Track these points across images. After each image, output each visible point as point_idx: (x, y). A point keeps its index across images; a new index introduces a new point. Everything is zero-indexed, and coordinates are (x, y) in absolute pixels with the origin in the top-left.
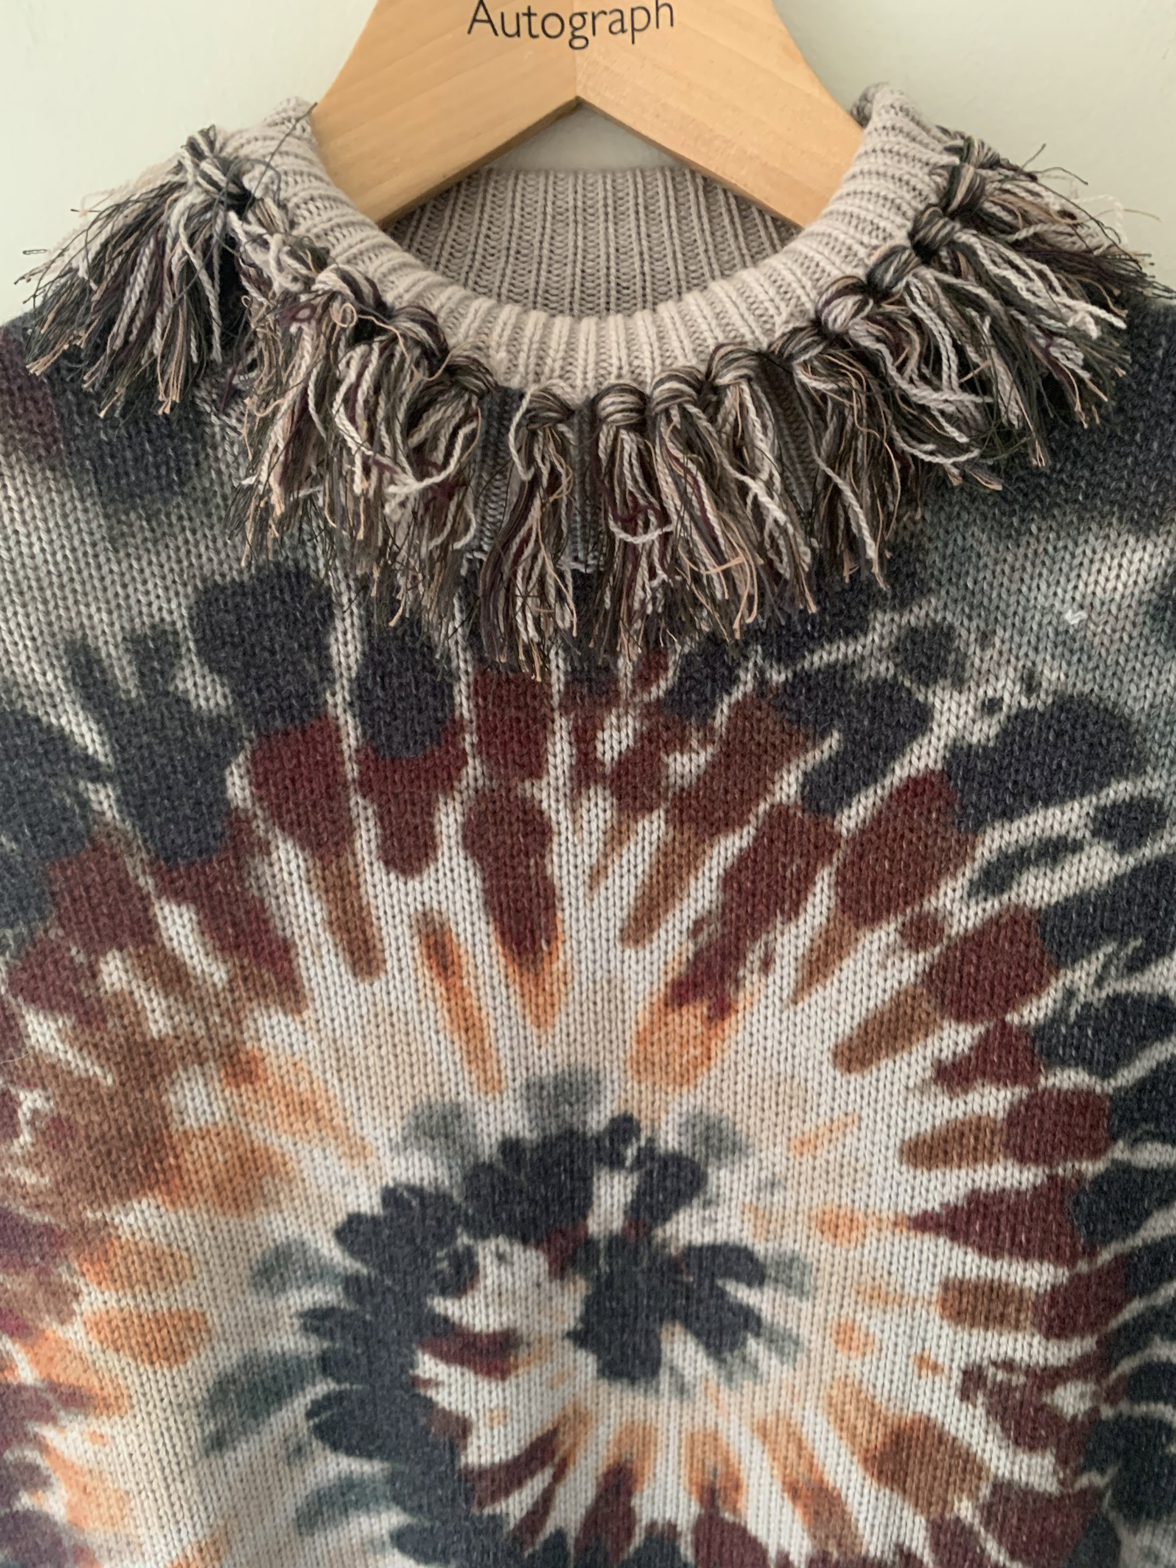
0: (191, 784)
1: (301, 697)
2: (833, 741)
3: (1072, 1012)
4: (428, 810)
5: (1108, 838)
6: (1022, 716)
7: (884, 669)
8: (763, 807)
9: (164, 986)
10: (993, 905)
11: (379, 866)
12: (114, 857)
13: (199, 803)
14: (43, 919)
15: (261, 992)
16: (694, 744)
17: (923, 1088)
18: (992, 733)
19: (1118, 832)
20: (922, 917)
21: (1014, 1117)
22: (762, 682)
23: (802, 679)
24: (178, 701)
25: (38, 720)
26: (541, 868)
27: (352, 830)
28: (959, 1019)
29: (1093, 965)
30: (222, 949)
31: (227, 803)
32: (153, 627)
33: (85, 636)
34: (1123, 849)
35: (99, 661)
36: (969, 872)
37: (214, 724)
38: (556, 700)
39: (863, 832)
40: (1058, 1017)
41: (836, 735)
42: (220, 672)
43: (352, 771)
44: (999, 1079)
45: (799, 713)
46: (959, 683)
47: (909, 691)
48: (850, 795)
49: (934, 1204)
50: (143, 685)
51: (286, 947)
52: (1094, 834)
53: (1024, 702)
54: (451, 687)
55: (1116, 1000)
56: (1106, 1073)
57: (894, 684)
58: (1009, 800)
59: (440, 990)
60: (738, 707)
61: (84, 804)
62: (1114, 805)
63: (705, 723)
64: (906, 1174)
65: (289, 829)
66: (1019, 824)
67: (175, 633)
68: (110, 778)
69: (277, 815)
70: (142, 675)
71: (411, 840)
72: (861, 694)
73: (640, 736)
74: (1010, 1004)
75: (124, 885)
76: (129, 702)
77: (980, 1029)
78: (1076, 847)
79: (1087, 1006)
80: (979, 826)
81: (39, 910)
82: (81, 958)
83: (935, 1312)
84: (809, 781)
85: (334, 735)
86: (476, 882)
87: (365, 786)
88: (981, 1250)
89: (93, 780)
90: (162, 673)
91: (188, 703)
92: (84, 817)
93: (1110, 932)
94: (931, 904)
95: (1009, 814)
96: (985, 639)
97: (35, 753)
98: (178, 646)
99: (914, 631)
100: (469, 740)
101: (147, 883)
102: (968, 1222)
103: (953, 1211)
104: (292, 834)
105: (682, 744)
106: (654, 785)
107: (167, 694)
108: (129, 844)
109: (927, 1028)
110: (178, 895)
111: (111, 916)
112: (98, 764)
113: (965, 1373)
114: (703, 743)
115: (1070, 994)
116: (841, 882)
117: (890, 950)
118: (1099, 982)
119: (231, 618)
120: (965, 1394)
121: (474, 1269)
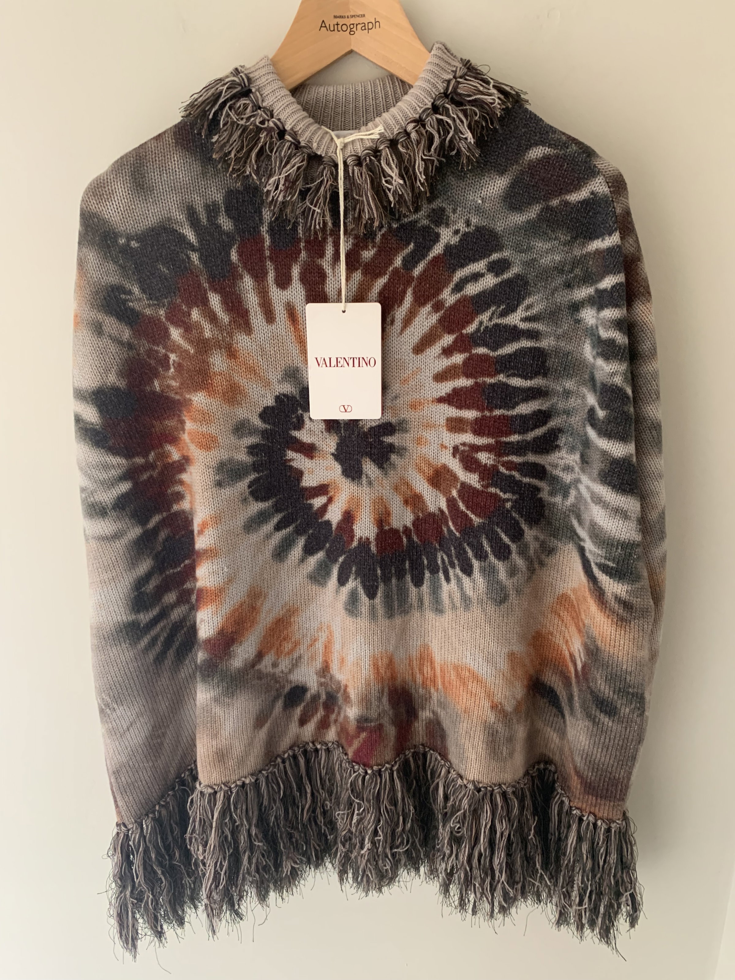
0: (220, 254)
1: (254, 228)
2: (412, 246)
3: (482, 329)
4: (290, 268)
5: (492, 272)
6: (466, 234)
7: (425, 222)
8: (391, 269)
9: (210, 321)
10: (458, 296)
11: (275, 285)
12: (197, 276)
13: (222, 260)
14: (175, 296)
15: (239, 327)
16: (370, 248)
17: (439, 356)
18: (457, 240)
19: (495, 270)
20: (438, 301)
21: (466, 363)
22: (390, 227)
23: (402, 226)
24: (218, 227)
25: (177, 231)
26: (323, 289)
27: (267, 273)
28: (449, 333)
29: (488, 314)
30: (228, 310)
31: (230, 260)
32: (212, 202)
33: (193, 204)
34: (497, 275)
35: (196, 212)
36: (452, 285)
37: (228, 234)
38: (328, 233)
39: (421, 275)
40: (478, 330)
41: (412, 244)
42: (231, 218)
43: (267, 253)
44: (461, 352)
45: (401, 237)
46: (447, 225)
47: (433, 229)
48: (417, 263)
49: (443, 394)
50: (208, 220)
51: (247, 312)
52: (488, 270)
53: (466, 230)
54: (297, 227)
55: (497, 325)
56: (494, 349)
57: (429, 227)
58: (463, 261)
59: (292, 329)
60: (383, 235)
61: (189, 258)
62: (494, 261)
63: (373, 242)
64: (434, 385)
65: (249, 271)
66: (466, 269)
67: (219, 205)
68: (197, 250)
69: (245, 267)
70: (208, 218)
71: (284, 278)
72: (419, 231)
73: (353, 244)
74: (464, 327)
75: (200, 285)
76: (204, 226)
77: (455, 336)
78: (482, 275)
79: (487, 327)
80: (454, 271)
81: (174, 293)
82: (186, 309)
83: (445, 428)
84: (404, 260)
85: (262, 241)
86: (303, 292)
87: (271, 259)
88: (457, 407)
89: (192, 251)
90: (214, 217)
91: (221, 227)
92: (189, 263)
93: (494, 303)
94: (441, 297)
95: (463, 266)
96: (454, 211)
97: (175, 241)
98: (219, 209)
99: (434, 210)
100: (302, 245)
101: (206, 285)
102: (453, 399)
103: (449, 395)
104: (249, 273)
105: (366, 248)
106: (358, 262)
107: (215, 224)
108: (201, 273)
109: (440, 337)
110: (215, 291)
111: (195, 296)
112: (194, 246)
113: (454, 448)
114: (373, 247)
115: (481, 323)
116: (414, 293)
117: (429, 313)
118: (490, 319)
119: (235, 201)
120: (454, 456)
121: (303, 421)
